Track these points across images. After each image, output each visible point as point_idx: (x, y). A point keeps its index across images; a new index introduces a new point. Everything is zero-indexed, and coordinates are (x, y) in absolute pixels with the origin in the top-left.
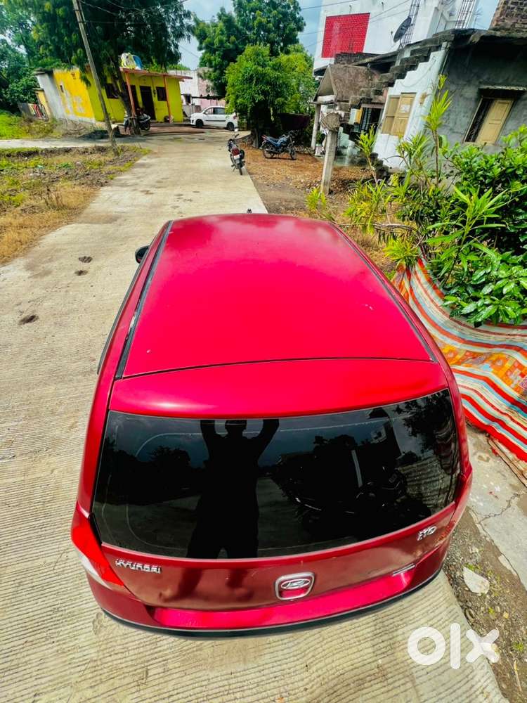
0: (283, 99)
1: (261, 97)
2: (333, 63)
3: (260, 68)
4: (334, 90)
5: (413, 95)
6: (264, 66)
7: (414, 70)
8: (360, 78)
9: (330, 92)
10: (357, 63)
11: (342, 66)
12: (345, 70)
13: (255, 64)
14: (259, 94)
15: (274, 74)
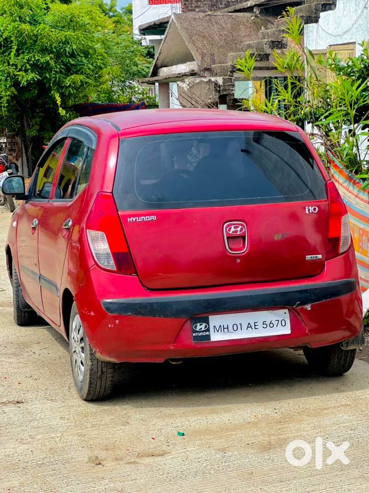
0: (82, 77)
1: (32, 76)
2: (179, 11)
3: (26, 27)
4: (193, 53)
5: (351, 46)
6: (34, 22)
7: (330, 9)
8: (243, 31)
9: (187, 58)
10: (232, 8)
11: (202, 15)
12: (210, 20)
13: (15, 21)
14: (26, 71)
15: (58, 35)
